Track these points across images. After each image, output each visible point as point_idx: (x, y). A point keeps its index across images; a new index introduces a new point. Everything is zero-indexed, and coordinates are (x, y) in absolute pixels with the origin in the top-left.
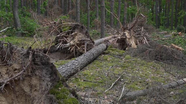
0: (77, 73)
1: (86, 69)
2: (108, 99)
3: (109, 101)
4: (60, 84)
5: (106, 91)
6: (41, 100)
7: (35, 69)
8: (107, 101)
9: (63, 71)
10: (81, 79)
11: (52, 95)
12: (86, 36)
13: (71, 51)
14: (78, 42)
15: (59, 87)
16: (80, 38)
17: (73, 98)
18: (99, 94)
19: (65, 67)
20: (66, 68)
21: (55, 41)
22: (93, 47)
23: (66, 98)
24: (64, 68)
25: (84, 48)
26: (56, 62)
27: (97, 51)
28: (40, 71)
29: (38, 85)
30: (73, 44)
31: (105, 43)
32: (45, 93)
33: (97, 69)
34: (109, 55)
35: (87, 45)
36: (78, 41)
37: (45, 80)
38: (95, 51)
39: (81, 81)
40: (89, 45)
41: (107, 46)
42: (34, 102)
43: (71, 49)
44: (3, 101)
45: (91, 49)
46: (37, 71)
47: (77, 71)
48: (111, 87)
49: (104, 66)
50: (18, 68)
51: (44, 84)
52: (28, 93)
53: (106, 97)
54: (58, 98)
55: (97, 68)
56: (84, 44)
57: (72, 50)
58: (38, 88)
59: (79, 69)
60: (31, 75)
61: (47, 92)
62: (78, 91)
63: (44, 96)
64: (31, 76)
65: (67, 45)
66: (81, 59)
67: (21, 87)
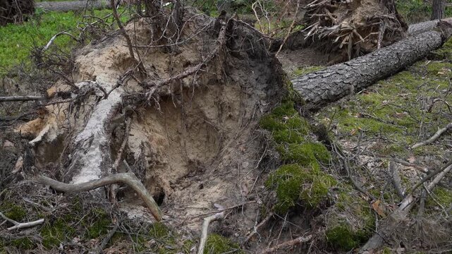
0: (346, 97)
1: (372, 90)
2: (415, 165)
3: (418, 169)
4: (287, 108)
5: (417, 145)
6: (239, 139)
7: (231, 67)
8: (412, 169)
9: (309, 87)
10: (353, 112)
11: (265, 131)
12: (385, 8)
13: (341, 46)
14: (362, 24)
15: (285, 114)
16: (367, 12)
17: (316, 145)
18: (395, 150)
19: (315, 78)
20: (319, 80)
21: (304, 19)
22: (401, 38)
23: (299, 142)
24: (311, 80)
25: (377, 39)
26: (300, 68)
27: (411, 49)
28: (242, 73)
29: (236, 105)
30: (349, 28)
31: (439, 31)
32: (251, 124)
33: (403, 92)
34: (446, 61)
35: (386, 31)
36: (363, 20)
37: (253, 96)
38: (406, 49)
39: (352, 117)
40: (391, 32)
41: (444, 39)
42: (224, 144)
43: (341, 40)
44: (156, 132)
45: (394, 42)
46: (236, 73)
47: (346, 93)
48: (433, 138)
49: (426, 87)
50: (193, 60)
51: (251, 103)
52: (213, 121)
53: (412, 160)
54: (278, 140)
55: (404, 89)
56: (376, 29)
57: (344, 42)
58: (237, 113)
59: (352, 87)
60: (222, 81)
61: (256, 123)
62: (341, 138)
63: (247, 131)
64: (222, 84)
65: (332, 28)
66: (362, 65)
67: (198, 107)
